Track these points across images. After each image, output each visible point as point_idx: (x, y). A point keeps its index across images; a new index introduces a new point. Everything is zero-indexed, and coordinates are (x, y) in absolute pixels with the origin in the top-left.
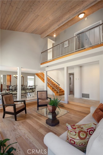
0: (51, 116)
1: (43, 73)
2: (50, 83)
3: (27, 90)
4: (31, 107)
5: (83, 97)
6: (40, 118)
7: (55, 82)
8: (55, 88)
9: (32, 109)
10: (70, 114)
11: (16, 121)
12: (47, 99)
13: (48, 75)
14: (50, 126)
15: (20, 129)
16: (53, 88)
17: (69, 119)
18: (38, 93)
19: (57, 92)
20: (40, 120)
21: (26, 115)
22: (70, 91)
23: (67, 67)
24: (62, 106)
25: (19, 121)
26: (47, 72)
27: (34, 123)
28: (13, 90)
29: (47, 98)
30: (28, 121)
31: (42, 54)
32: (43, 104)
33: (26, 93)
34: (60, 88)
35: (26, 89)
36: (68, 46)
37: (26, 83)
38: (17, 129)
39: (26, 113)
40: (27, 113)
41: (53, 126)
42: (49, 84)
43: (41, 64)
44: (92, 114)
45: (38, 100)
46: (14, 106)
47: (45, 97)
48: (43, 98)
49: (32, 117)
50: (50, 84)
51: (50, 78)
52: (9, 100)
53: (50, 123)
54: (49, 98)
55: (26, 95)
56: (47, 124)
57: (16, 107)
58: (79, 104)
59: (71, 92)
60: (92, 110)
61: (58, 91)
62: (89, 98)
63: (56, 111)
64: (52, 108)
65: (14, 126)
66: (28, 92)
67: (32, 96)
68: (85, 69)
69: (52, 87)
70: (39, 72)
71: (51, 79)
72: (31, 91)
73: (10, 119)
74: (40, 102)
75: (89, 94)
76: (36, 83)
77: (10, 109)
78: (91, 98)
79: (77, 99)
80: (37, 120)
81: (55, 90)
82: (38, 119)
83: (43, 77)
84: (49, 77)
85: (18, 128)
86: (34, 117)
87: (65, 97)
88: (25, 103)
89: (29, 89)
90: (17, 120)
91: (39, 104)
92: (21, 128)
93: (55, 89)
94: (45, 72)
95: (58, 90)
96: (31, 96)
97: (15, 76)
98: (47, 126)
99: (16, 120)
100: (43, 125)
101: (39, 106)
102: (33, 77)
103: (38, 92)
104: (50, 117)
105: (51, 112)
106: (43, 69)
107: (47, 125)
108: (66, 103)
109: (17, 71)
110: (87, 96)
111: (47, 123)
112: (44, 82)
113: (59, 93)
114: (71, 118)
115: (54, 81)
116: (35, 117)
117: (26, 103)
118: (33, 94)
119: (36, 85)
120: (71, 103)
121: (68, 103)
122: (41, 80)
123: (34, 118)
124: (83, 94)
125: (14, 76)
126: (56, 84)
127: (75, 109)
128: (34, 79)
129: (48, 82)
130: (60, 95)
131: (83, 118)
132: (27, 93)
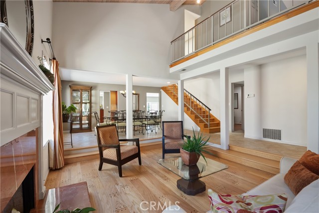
0: (188, 172)
1: (177, 85)
2: (189, 105)
3: (143, 120)
4: (151, 153)
5: (265, 136)
6: (165, 176)
7: (201, 104)
8: (201, 116)
9: (152, 156)
10: (231, 174)
11: (120, 178)
12: (183, 139)
13: (185, 88)
14: (185, 193)
15: (126, 194)
16: (196, 117)
17: (229, 183)
18: (164, 126)
19: (206, 126)
20: (166, 179)
21: (140, 168)
22: (235, 124)
23: (227, 69)
24: (215, 155)
25: (126, 178)
26: (182, 82)
27: (153, 184)
28: (120, 120)
29: (183, 136)
30: (143, 179)
31: (173, 43)
32: (172, 148)
33: (144, 126)
34: (210, 116)
35: (143, 118)
36: (229, 20)
37: (144, 106)
38: (121, 193)
39: (140, 163)
40: (142, 164)
41: (190, 194)
42: (188, 109)
43: (171, 66)
44: (284, 175)
45: (163, 140)
46: (118, 148)
47: (179, 133)
48: (174, 136)
49: (150, 171)
50: (190, 107)
51: (190, 95)
52: (110, 137)
53: (186, 187)
54: (186, 136)
55: (143, 129)
56: (179, 188)
57: (121, 151)
58: (254, 153)
59: (238, 126)
60: (285, 166)
61: (206, 123)
62: (280, 139)
63: (197, 164)
64: (190, 157)
65: (116, 186)
66: (146, 123)
67: (154, 131)
68: (271, 72)
69: (194, 114)
70: (168, 83)
71: (192, 97)
72: (152, 121)
73: (112, 172)
74: (167, 143)
75: (280, 131)
76: (162, 106)
77: (110, 153)
78: (284, 140)
79: (251, 141)
80: (160, 178)
81: (201, 121)
82: (162, 177)
83: (175, 94)
84: (187, 93)
85: (123, 191)
86: (155, 172)
87: (221, 136)
88: (138, 145)
89: (149, 117)
90: (123, 176)
91: (166, 147)
92: (127, 192)
93: (202, 118)
94: (179, 82)
95: (207, 120)
96: (152, 131)
97: (123, 93)
98: (178, 193)
99: (121, 176)
100: (170, 190)
101: (165, 151)
102: (157, 95)
103: (165, 123)
104: (186, 174)
105: (188, 166)
106: (176, 76)
107: (179, 190)
108: (225, 148)
109: (125, 83)
110: (277, 134)
111: (179, 186)
112: (178, 104)
113: (210, 127)
114: (234, 182)
115: (198, 102)
116: (157, 172)
117: (140, 146)
118: (157, 128)
119: (162, 109)
120: (236, 148)
121: (229, 149)
122: (173, 99)
123: (154, 174)
124: (265, 130)
125: (121, 92)
126: (204, 107)
127: (243, 164)
128: (158, 99)
129: (185, 105)
130: (212, 131)
131: (260, 183)
132: (146, 127)
